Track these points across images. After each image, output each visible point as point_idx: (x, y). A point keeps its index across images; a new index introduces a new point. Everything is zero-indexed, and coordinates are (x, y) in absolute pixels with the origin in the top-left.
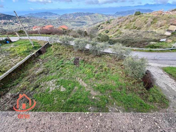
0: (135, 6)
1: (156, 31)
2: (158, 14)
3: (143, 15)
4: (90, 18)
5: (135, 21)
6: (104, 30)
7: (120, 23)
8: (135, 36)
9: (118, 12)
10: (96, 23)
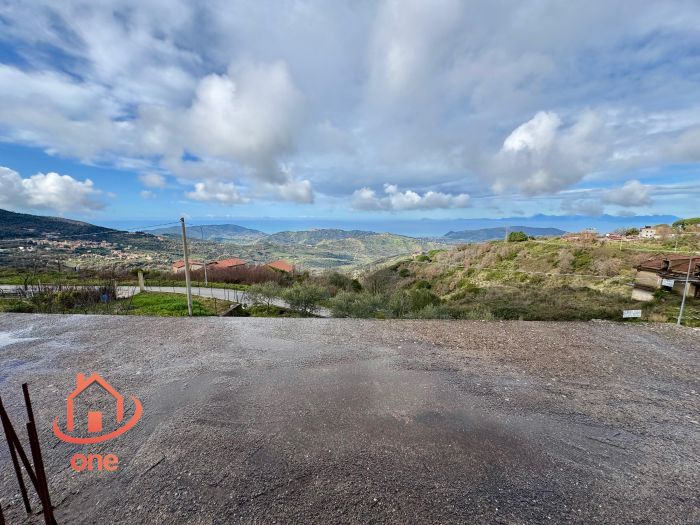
0: (503, 219)
1: (601, 288)
2: (586, 241)
3: (537, 242)
4: (362, 247)
5: (516, 258)
6: (414, 282)
7: (467, 261)
8: (528, 302)
9: (451, 232)
10: (383, 261)
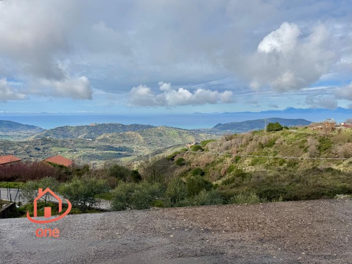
1: (341, 168)
2: (327, 129)
3: (290, 131)
4: (142, 138)
5: (275, 146)
6: (190, 170)
7: (234, 149)
8: (286, 183)
9: (220, 124)
10: (161, 152)
